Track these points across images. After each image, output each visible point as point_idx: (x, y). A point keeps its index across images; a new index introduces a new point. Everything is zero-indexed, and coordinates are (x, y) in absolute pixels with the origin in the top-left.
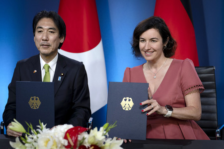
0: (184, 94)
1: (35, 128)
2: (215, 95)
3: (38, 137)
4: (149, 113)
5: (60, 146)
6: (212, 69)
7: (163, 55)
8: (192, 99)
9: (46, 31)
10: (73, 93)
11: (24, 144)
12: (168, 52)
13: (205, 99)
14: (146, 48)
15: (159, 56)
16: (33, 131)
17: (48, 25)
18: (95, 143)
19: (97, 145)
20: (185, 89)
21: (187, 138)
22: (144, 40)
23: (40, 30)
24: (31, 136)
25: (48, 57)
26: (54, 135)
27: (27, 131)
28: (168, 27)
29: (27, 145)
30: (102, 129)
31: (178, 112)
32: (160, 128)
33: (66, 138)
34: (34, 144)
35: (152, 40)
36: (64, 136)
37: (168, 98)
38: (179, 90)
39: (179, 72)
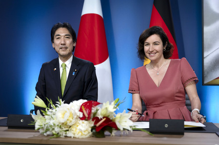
5: (75, 117)
9: (63, 37)
11: (43, 115)
16: (52, 106)
19: (109, 117)
22: (148, 44)
23: (58, 37)
24: (50, 110)
26: (71, 108)
27: (47, 107)
29: (46, 117)
33: (81, 110)
34: (53, 116)
35: (155, 43)
36: (79, 109)
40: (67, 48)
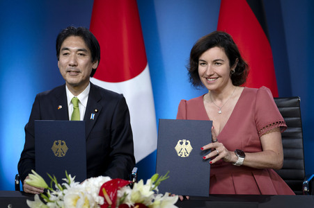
0: (259, 134)
1: (60, 182)
2: (300, 135)
3: (64, 194)
4: (213, 161)
5: (93, 205)
6: (296, 100)
7: (230, 82)
8: (271, 140)
9: (73, 53)
10: (111, 136)
11: (45, 203)
12: (237, 78)
13: (288, 141)
14: (208, 73)
15: (225, 84)
16: (57, 186)
17: (76, 45)
18: (140, 201)
19: (144, 203)
20: (261, 127)
21: (264, 193)
22: (205, 63)
23: (66, 52)
24: (55, 193)
25: (77, 87)
26: (86, 191)
27: (49, 186)
28: (237, 45)
29: (49, 204)
30: (149, 181)
31: (252, 159)
32: (229, 180)
33: (101, 194)
34: (59, 203)
35: (216, 62)
36: (98, 192)
37: (239, 139)
38: (254, 129)
39: (253, 104)
40: (78, 72)
